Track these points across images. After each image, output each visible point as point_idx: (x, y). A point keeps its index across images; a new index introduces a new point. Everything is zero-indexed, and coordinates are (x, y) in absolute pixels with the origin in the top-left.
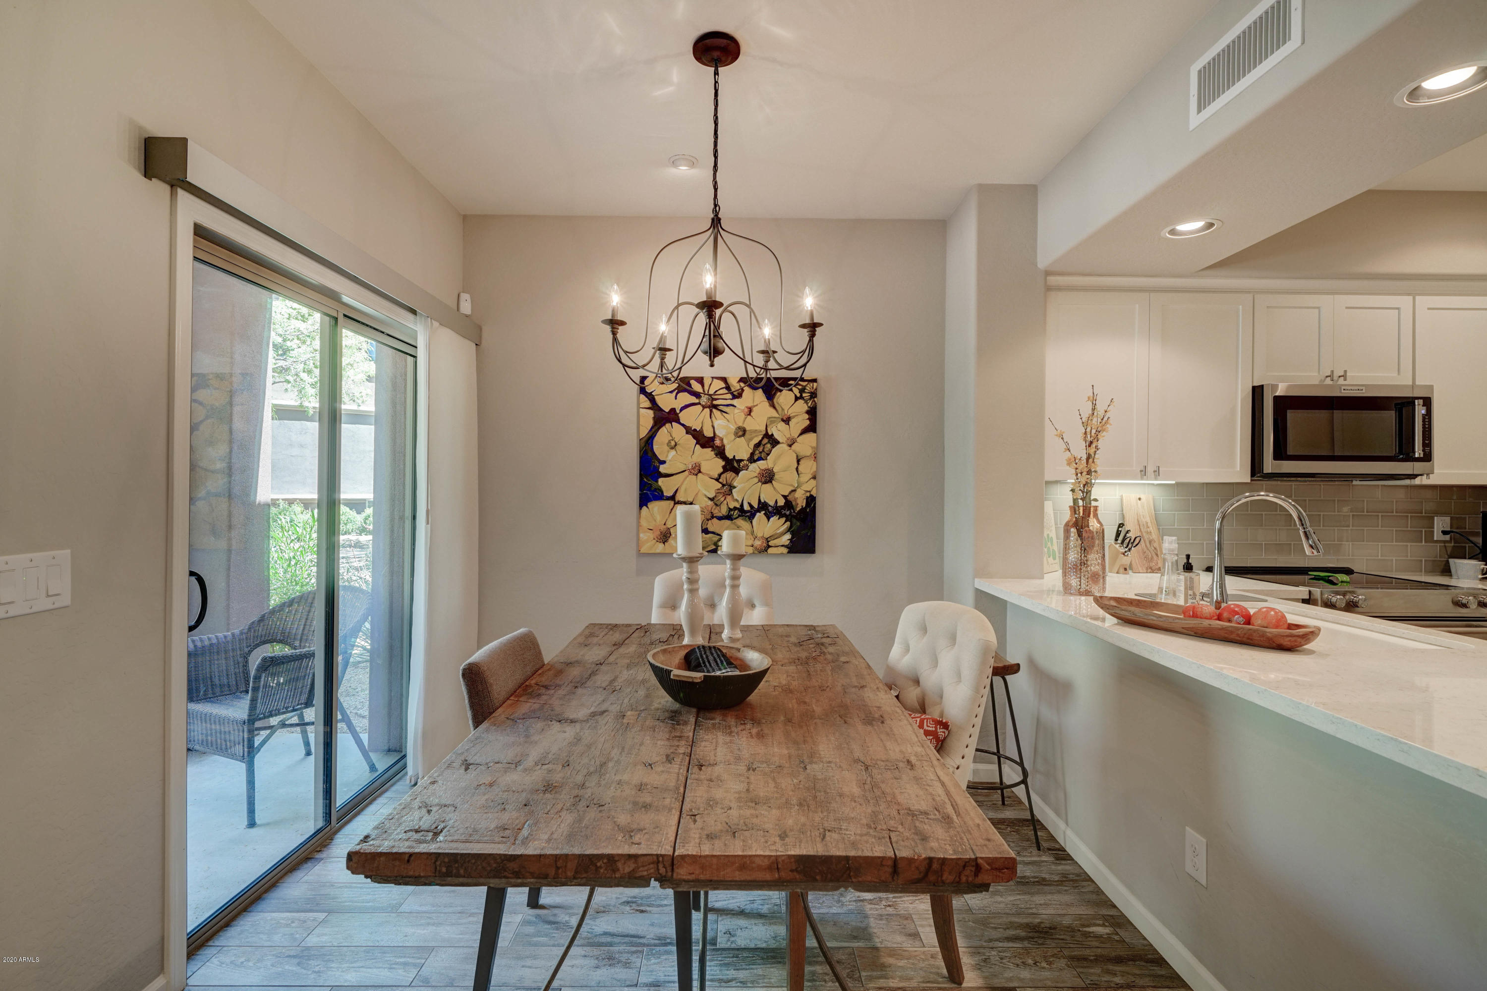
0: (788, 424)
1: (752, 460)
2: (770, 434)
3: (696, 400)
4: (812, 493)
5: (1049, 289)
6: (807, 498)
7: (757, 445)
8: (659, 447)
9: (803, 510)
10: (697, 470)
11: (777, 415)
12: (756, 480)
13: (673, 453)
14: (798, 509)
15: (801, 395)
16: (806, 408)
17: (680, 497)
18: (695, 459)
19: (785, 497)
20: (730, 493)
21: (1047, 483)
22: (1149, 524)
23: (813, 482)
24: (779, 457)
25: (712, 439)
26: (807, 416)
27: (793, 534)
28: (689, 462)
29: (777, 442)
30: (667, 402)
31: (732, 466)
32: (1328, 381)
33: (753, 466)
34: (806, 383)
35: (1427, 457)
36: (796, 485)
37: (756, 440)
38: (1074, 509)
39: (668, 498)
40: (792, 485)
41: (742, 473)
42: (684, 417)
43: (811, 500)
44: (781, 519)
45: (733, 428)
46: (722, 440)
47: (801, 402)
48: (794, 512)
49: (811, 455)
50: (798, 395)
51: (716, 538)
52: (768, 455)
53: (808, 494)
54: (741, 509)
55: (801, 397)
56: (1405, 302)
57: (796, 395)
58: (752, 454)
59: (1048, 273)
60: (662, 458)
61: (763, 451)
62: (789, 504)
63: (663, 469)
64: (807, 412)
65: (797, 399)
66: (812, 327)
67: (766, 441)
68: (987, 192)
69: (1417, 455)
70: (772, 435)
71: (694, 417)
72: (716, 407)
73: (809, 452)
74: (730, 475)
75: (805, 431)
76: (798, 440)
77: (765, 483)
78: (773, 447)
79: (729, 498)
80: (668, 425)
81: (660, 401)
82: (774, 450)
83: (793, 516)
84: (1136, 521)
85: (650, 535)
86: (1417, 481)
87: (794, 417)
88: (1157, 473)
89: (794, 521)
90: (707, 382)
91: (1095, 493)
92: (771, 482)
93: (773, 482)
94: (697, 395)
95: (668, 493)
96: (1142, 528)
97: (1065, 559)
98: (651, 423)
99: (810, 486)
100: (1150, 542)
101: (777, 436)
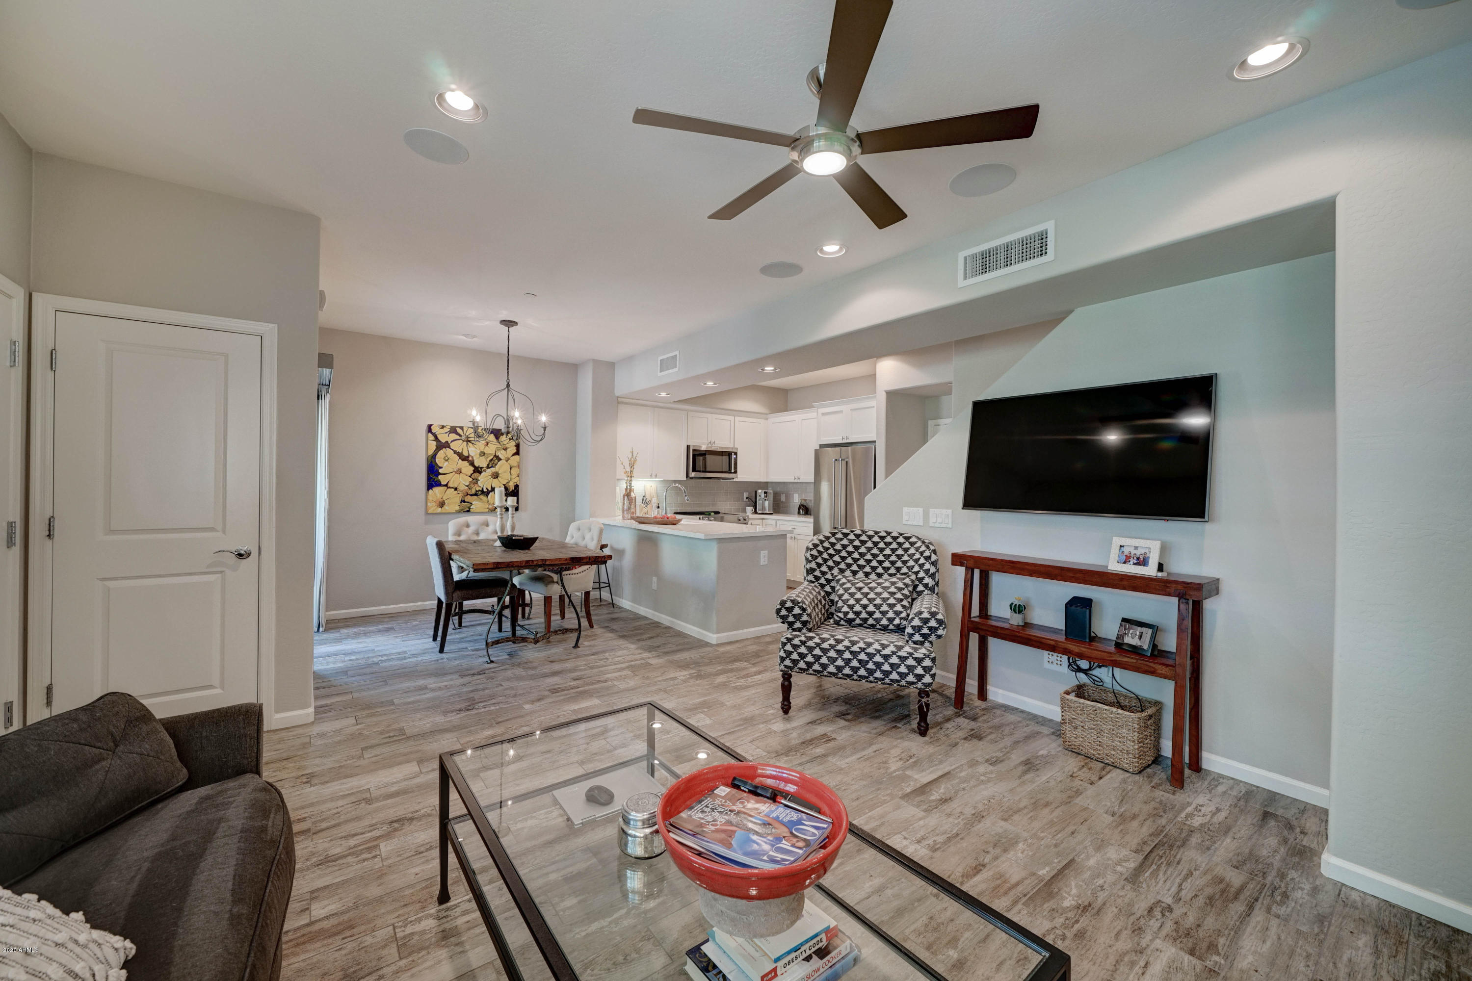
0: (506, 451)
1: (488, 467)
3: (459, 438)
5: (618, 403)
6: (515, 484)
7: (491, 460)
8: (439, 460)
9: (513, 491)
10: (459, 472)
11: (501, 447)
12: (490, 477)
13: (447, 463)
17: (450, 485)
18: (459, 466)
19: (504, 485)
20: (477, 483)
21: (618, 479)
23: (518, 478)
24: (501, 466)
25: (468, 457)
26: (515, 448)
28: (456, 468)
29: (501, 459)
30: (443, 438)
31: (478, 470)
32: (710, 445)
33: (489, 471)
35: (736, 472)
36: (510, 479)
37: (490, 458)
38: (626, 490)
39: (444, 486)
40: (507, 480)
41: (483, 474)
42: (452, 445)
43: (517, 486)
45: (478, 452)
46: (472, 457)
47: (512, 441)
48: (509, 492)
49: (517, 466)
51: (469, 505)
52: (496, 465)
54: (482, 491)
55: (512, 439)
56: (732, 418)
58: (488, 465)
59: (618, 397)
60: (440, 465)
61: (494, 463)
62: (506, 488)
63: (441, 471)
64: (515, 446)
65: (510, 439)
66: (545, 428)
67: (495, 459)
68: (597, 363)
69: (733, 472)
70: (498, 456)
71: (458, 446)
72: (470, 441)
73: (516, 464)
74: (476, 474)
75: (514, 455)
76: (511, 458)
77: (495, 478)
79: (476, 485)
80: (444, 449)
81: (439, 437)
82: (499, 463)
83: (508, 494)
84: (649, 495)
85: (434, 504)
86: (735, 480)
87: (509, 448)
88: (656, 476)
89: (508, 496)
90: (465, 429)
91: (633, 483)
93: (498, 478)
94: (460, 436)
95: (443, 483)
97: (623, 507)
98: (434, 448)
99: (516, 480)
101: (501, 456)
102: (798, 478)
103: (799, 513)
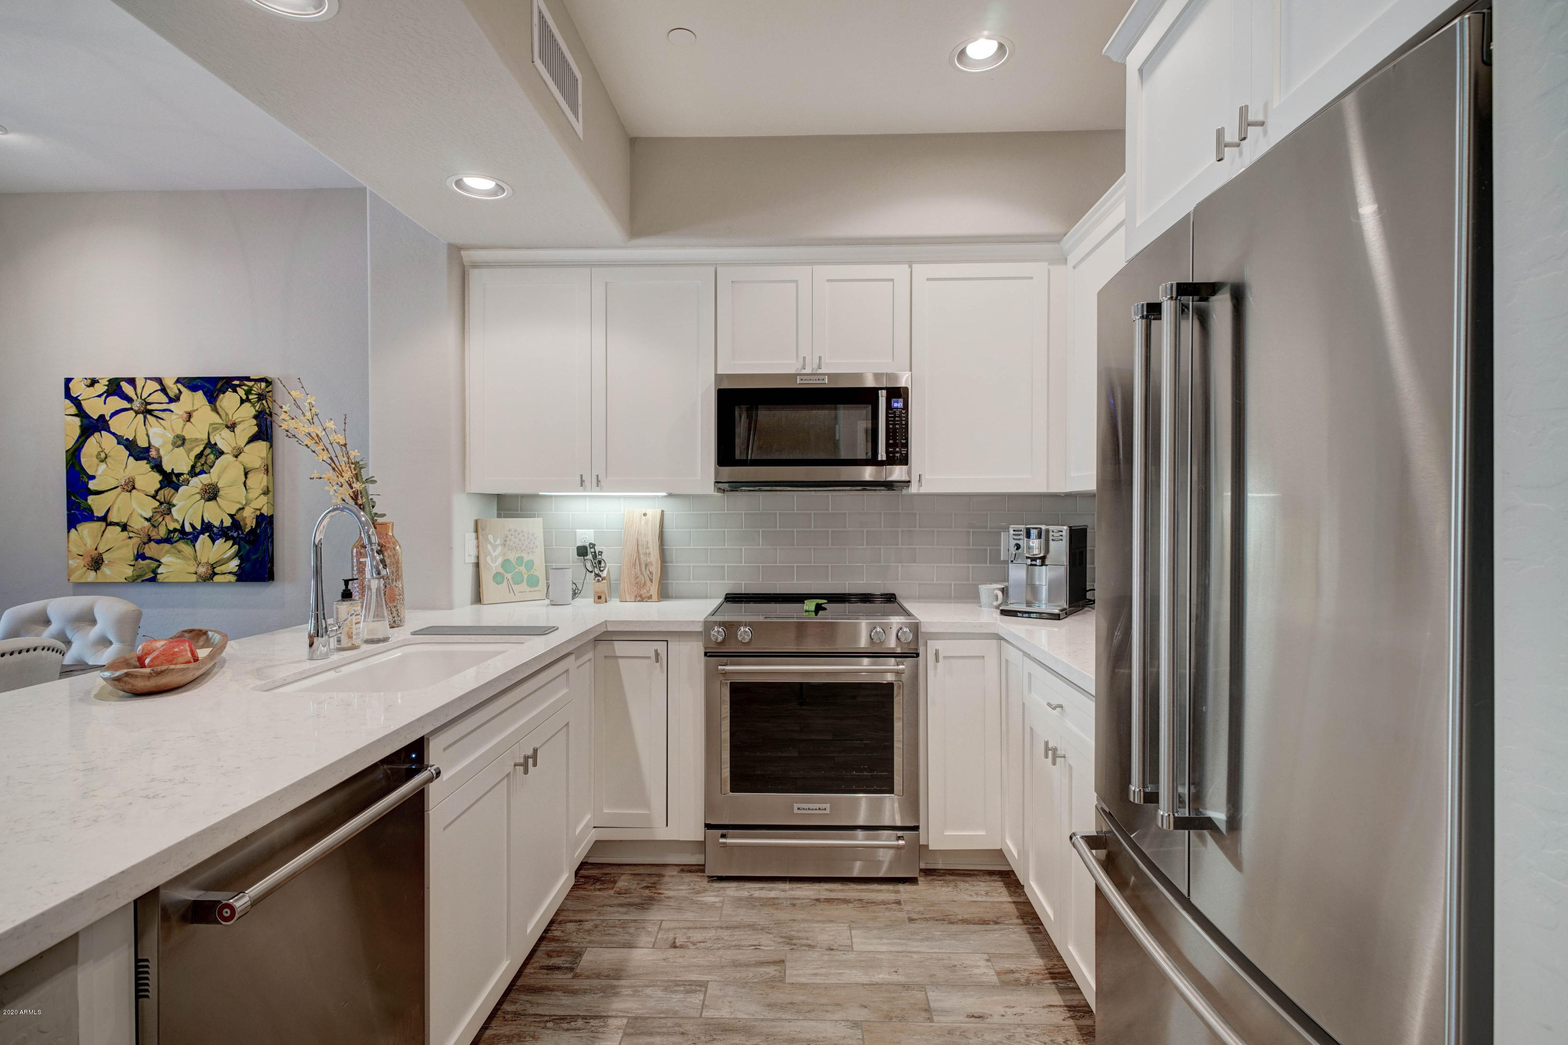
0: (234, 431)
1: (193, 473)
2: (213, 442)
3: (128, 406)
4: (263, 511)
6: (257, 517)
7: (199, 456)
8: (88, 459)
9: (252, 531)
10: (130, 486)
11: (221, 421)
12: (199, 497)
13: (103, 466)
14: (247, 530)
15: (247, 397)
16: (253, 412)
17: (113, 517)
18: (129, 473)
19: (232, 516)
20: (169, 512)
22: (650, 545)
23: (264, 499)
24: (225, 469)
25: (147, 450)
26: (255, 422)
27: (241, 558)
28: (121, 476)
29: (221, 453)
30: (95, 408)
31: (170, 481)
33: (195, 481)
34: (253, 383)
35: (904, 460)
36: (244, 502)
37: (198, 450)
39: (100, 519)
40: (239, 503)
41: (181, 489)
42: (114, 424)
43: (264, 519)
44: (228, 542)
45: (170, 436)
46: (158, 450)
47: (247, 405)
48: (243, 533)
49: (260, 466)
50: (244, 397)
51: (154, 564)
52: (211, 467)
53: (258, 513)
54: (182, 531)
55: (248, 400)
56: (899, 272)
57: (241, 398)
58: (193, 467)
60: (90, 473)
61: (205, 462)
62: (236, 524)
63: (92, 485)
64: (255, 417)
65: (242, 401)
67: (208, 451)
69: (880, 459)
70: (216, 444)
71: (126, 425)
72: (150, 412)
73: (259, 463)
74: (168, 491)
75: (253, 439)
76: (246, 449)
77: (209, 500)
78: (217, 458)
79: (168, 518)
80: (97, 435)
81: (86, 406)
82: (218, 462)
83: (241, 539)
84: (635, 540)
85: (80, 562)
87: (240, 423)
88: (597, 483)
89: (242, 543)
90: (139, 384)
92: (216, 499)
93: (218, 499)
94: (129, 400)
95: (99, 513)
96: (640, 548)
98: (77, 432)
99: (261, 504)
100: (646, 565)
101: (221, 445)
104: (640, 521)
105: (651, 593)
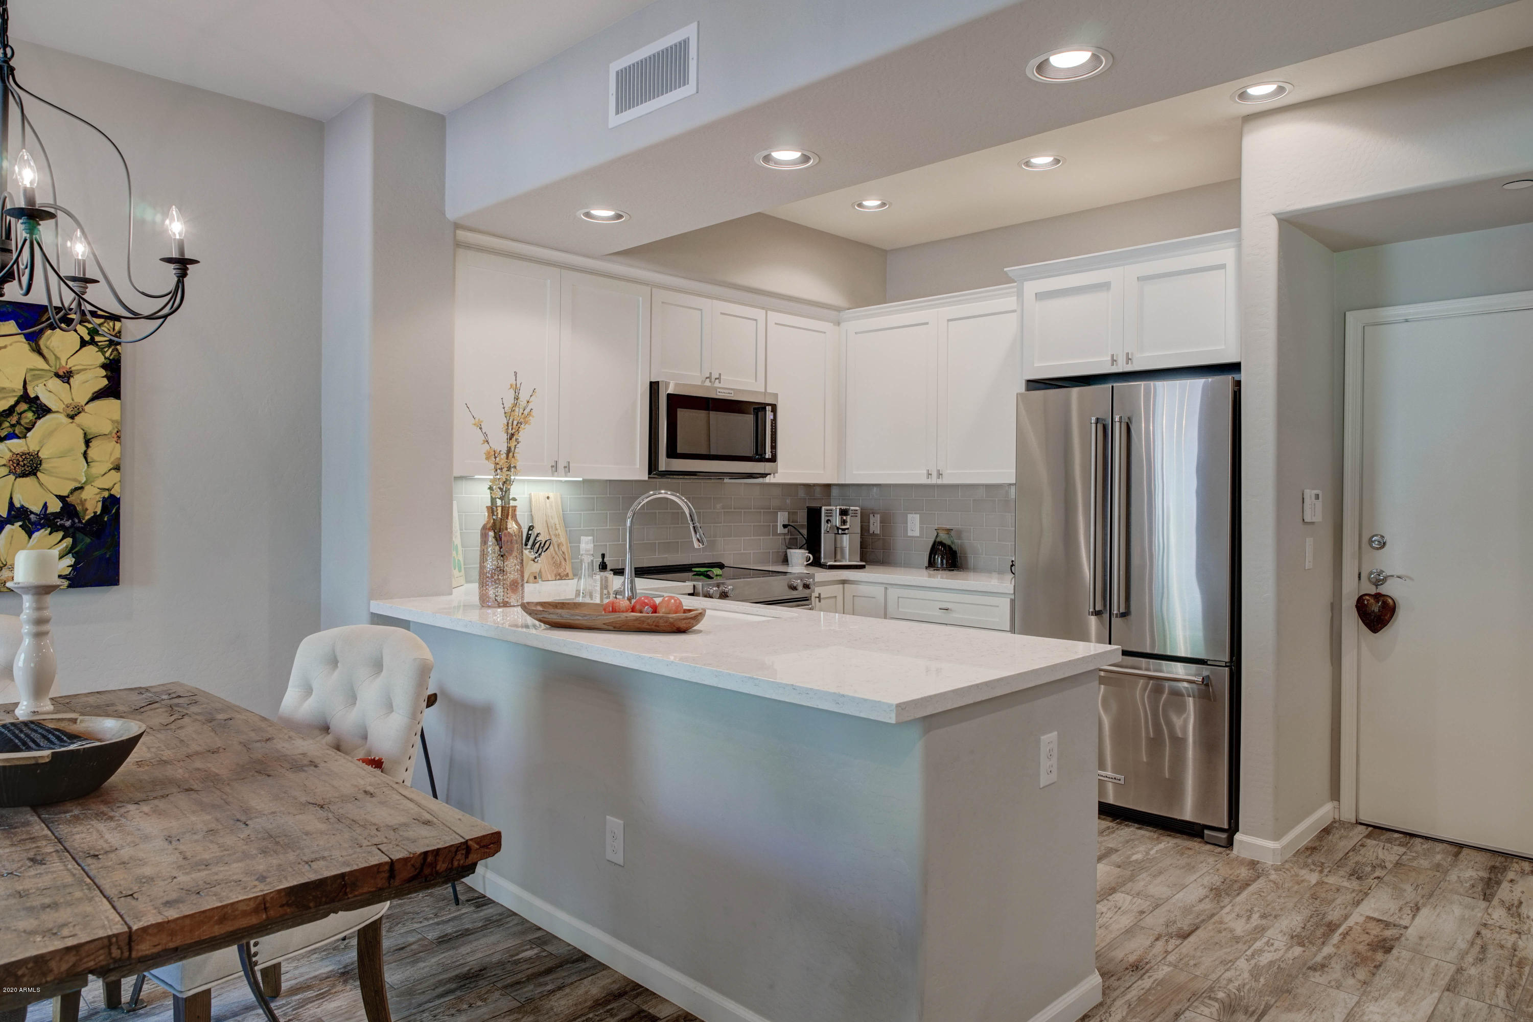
0: (68, 383)
2: (32, 395)
4: (113, 492)
5: (458, 245)
6: (104, 500)
9: (95, 517)
11: (46, 367)
12: (5, 471)
14: (87, 518)
15: (92, 339)
16: (101, 360)
19: (61, 498)
22: (558, 526)
23: (115, 476)
24: (50, 434)
26: (103, 373)
27: (76, 556)
29: (47, 411)
32: (707, 383)
34: (102, 320)
35: (773, 459)
36: (84, 480)
38: (492, 510)
40: (75, 480)
43: (111, 503)
44: (55, 534)
47: (91, 349)
48: (80, 522)
49: (111, 433)
50: (87, 338)
52: (29, 430)
53: (106, 494)
55: (92, 342)
56: (759, 314)
57: (81, 338)
59: (457, 226)
61: (18, 423)
62: (69, 509)
64: (104, 366)
65: (83, 343)
66: (182, 264)
67: (23, 406)
68: (383, 105)
69: (767, 457)
70: (37, 398)
73: (107, 427)
75: (98, 395)
76: (87, 408)
77: (24, 475)
78: (39, 418)
82: (39, 422)
83: (78, 529)
84: (545, 523)
86: (768, 480)
87: (79, 372)
88: (567, 468)
89: (79, 536)
91: (516, 491)
92: (35, 474)
93: (39, 474)
96: (550, 530)
97: (482, 567)
99: (109, 481)
100: (559, 546)
101: (45, 399)
102: (940, 475)
103: (931, 564)
104: (546, 504)
105: (568, 571)
